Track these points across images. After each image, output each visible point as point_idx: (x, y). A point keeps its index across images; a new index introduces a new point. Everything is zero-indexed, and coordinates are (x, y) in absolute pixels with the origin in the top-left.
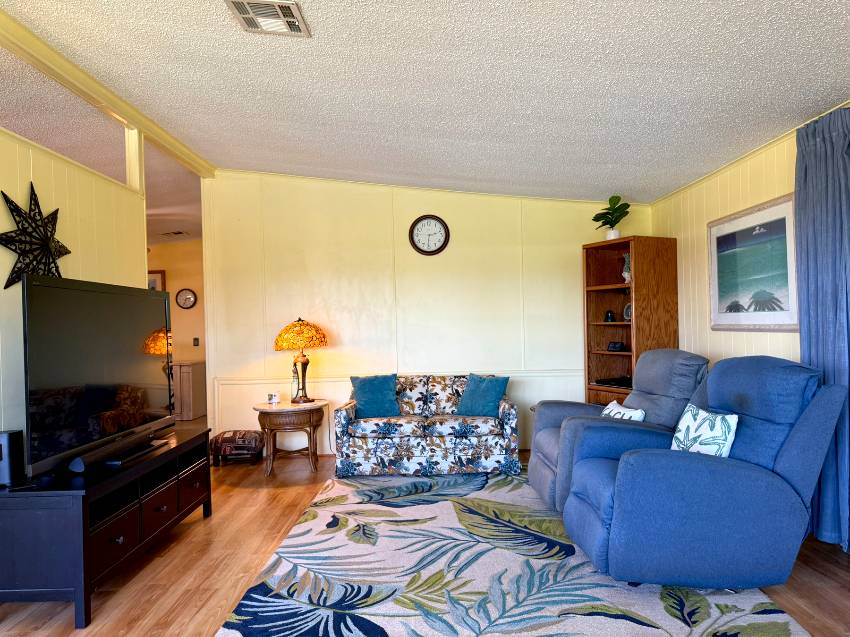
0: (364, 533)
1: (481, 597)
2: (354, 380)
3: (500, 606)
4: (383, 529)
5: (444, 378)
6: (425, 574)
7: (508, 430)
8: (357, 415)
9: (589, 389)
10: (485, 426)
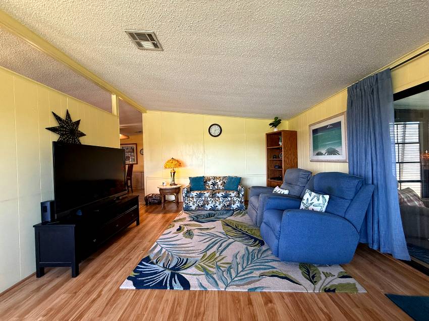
0: (189, 234)
1: (229, 265)
2: (190, 178)
3: (236, 271)
4: (196, 232)
5: (220, 177)
6: (209, 253)
7: (241, 195)
8: (191, 190)
9: (268, 181)
10: (233, 194)
